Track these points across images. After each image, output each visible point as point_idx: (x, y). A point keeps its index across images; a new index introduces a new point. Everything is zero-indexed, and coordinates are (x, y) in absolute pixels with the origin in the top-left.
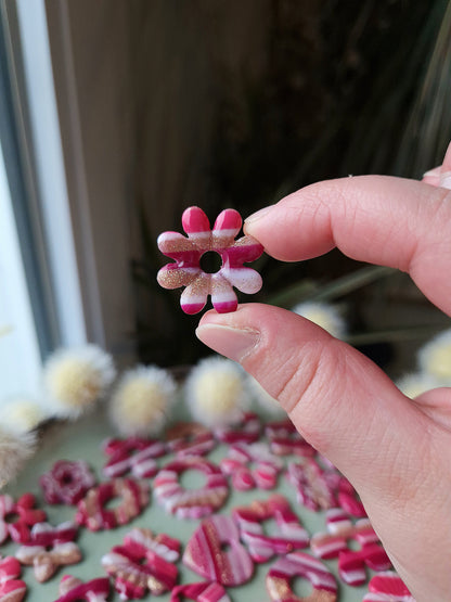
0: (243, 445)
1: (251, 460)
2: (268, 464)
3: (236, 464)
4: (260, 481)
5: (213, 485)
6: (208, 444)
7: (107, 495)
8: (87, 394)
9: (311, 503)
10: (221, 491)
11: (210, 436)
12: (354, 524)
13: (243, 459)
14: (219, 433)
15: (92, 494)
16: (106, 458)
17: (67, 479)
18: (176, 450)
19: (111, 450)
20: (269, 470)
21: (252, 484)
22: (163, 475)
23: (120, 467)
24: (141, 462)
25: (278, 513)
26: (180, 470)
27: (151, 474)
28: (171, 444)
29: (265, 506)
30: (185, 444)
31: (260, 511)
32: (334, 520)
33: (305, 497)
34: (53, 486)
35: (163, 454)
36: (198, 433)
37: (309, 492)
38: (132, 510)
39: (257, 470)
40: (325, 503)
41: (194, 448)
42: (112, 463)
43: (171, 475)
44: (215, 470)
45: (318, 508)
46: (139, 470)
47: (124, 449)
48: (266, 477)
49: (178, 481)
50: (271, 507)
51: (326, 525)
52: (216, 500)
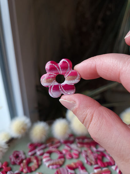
0: (69, 144)
1: (71, 149)
2: (76, 150)
3: (67, 151)
4: (74, 156)
5: (60, 158)
6: (58, 144)
7: (29, 161)
8: (23, 131)
9: (89, 163)
10: (63, 160)
11: (59, 142)
12: (102, 169)
13: (69, 149)
14: (62, 141)
15: (25, 161)
17: (17, 157)
19: (30, 147)
20: (77, 153)
21: (71, 157)
22: (46, 155)
23: (33, 152)
24: (39, 150)
25: (80, 167)
26: (50, 153)
27: (42, 154)
28: (48, 145)
29: (75, 164)
30: (52, 145)
31: (74, 166)
32: (96, 168)
33: (87, 161)
34: (13, 159)
35: (45, 148)
36: (56, 141)
37: (88, 160)
38: (36, 166)
39: (74, 152)
40: (93, 163)
41: (55, 146)
42: (30, 151)
43: (48, 155)
44: (61, 153)
45: (91, 164)
46: (38, 153)
47: (34, 147)
48: (76, 155)
49: (50, 156)
50: (77, 165)
51: (94, 170)
52: (61, 163)
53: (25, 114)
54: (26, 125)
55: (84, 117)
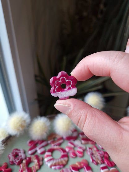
0: (72, 141)
1: (75, 146)
2: (80, 148)
3: (70, 148)
4: (78, 154)
5: (63, 156)
6: (61, 141)
7: (29, 161)
9: (95, 162)
10: (66, 159)
11: (62, 138)
12: (109, 170)
13: (72, 146)
14: (64, 137)
15: (24, 162)
16: (29, 148)
19: (30, 144)
20: (81, 150)
21: (75, 155)
22: (47, 153)
23: (33, 151)
24: (40, 149)
25: (85, 167)
26: (52, 151)
27: (43, 153)
28: (49, 142)
30: (53, 142)
31: (79, 166)
32: (103, 168)
34: (12, 158)
35: (47, 145)
36: (58, 137)
38: (37, 167)
39: (77, 149)
40: (99, 162)
41: (57, 143)
42: (30, 150)
43: (49, 153)
44: (64, 151)
45: (97, 164)
46: (39, 151)
47: (34, 144)
48: (80, 152)
49: (52, 156)
51: (101, 170)
52: (64, 162)
54: (25, 121)
55: (79, 117)
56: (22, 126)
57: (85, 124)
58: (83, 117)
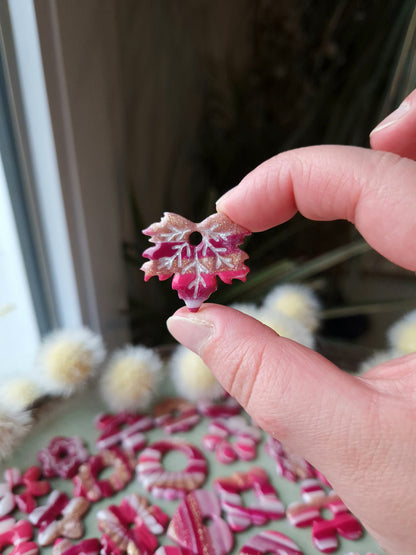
0: (221, 420)
1: (230, 434)
2: (246, 436)
3: (217, 440)
4: (241, 453)
5: (192, 469)
6: (192, 419)
7: (98, 467)
8: (78, 373)
9: (289, 474)
11: (195, 412)
12: (327, 494)
13: (222, 433)
14: (203, 407)
15: (84, 469)
16: (99, 433)
17: (62, 454)
18: (162, 425)
19: (103, 424)
20: (248, 442)
21: (233, 457)
22: (148, 453)
23: (112, 440)
24: (131, 435)
25: (257, 485)
26: (164, 449)
27: (138, 448)
28: (158, 420)
29: (244, 477)
30: (170, 420)
31: (240, 482)
32: (309, 490)
33: (284, 469)
34: (49, 462)
35: (151, 428)
36: (184, 408)
37: (287, 464)
39: (237, 442)
40: (302, 473)
41: (179, 424)
42: (103, 437)
43: (156, 454)
44: (197, 454)
45: (296, 478)
46: (129, 443)
47: (114, 424)
48: (244, 448)
50: (250, 479)
51: (301, 495)
53: (86, 321)
54: (89, 353)
55: (237, 361)
56: (81, 366)
57: (256, 383)
58: (249, 361)
